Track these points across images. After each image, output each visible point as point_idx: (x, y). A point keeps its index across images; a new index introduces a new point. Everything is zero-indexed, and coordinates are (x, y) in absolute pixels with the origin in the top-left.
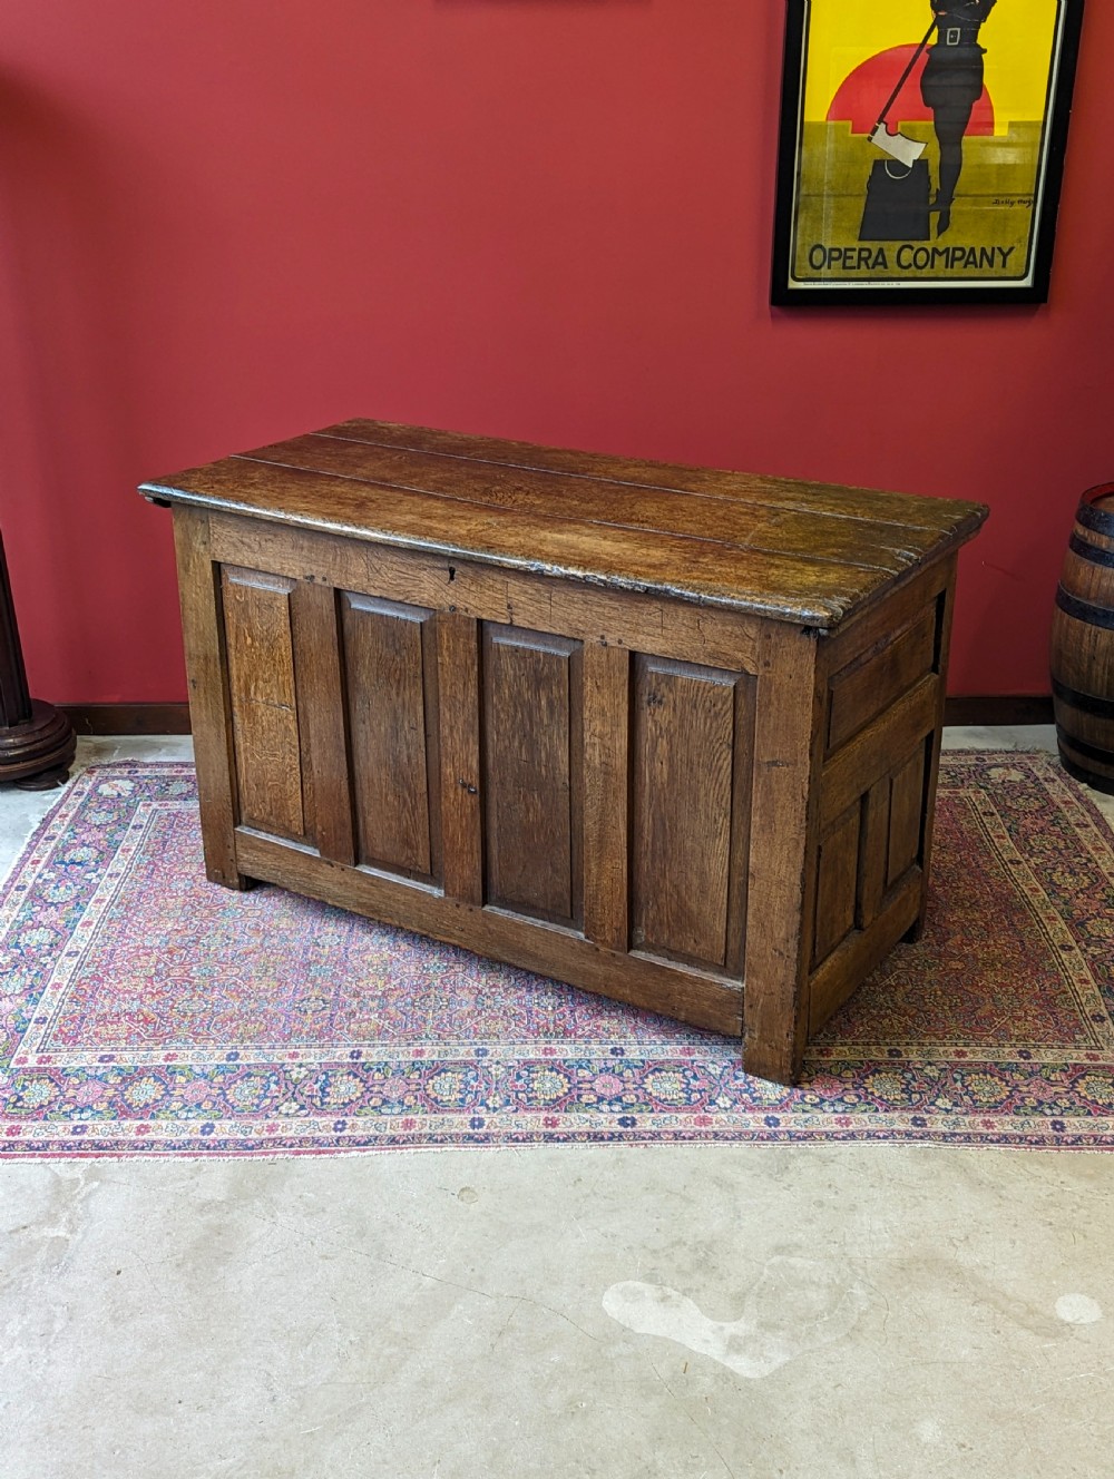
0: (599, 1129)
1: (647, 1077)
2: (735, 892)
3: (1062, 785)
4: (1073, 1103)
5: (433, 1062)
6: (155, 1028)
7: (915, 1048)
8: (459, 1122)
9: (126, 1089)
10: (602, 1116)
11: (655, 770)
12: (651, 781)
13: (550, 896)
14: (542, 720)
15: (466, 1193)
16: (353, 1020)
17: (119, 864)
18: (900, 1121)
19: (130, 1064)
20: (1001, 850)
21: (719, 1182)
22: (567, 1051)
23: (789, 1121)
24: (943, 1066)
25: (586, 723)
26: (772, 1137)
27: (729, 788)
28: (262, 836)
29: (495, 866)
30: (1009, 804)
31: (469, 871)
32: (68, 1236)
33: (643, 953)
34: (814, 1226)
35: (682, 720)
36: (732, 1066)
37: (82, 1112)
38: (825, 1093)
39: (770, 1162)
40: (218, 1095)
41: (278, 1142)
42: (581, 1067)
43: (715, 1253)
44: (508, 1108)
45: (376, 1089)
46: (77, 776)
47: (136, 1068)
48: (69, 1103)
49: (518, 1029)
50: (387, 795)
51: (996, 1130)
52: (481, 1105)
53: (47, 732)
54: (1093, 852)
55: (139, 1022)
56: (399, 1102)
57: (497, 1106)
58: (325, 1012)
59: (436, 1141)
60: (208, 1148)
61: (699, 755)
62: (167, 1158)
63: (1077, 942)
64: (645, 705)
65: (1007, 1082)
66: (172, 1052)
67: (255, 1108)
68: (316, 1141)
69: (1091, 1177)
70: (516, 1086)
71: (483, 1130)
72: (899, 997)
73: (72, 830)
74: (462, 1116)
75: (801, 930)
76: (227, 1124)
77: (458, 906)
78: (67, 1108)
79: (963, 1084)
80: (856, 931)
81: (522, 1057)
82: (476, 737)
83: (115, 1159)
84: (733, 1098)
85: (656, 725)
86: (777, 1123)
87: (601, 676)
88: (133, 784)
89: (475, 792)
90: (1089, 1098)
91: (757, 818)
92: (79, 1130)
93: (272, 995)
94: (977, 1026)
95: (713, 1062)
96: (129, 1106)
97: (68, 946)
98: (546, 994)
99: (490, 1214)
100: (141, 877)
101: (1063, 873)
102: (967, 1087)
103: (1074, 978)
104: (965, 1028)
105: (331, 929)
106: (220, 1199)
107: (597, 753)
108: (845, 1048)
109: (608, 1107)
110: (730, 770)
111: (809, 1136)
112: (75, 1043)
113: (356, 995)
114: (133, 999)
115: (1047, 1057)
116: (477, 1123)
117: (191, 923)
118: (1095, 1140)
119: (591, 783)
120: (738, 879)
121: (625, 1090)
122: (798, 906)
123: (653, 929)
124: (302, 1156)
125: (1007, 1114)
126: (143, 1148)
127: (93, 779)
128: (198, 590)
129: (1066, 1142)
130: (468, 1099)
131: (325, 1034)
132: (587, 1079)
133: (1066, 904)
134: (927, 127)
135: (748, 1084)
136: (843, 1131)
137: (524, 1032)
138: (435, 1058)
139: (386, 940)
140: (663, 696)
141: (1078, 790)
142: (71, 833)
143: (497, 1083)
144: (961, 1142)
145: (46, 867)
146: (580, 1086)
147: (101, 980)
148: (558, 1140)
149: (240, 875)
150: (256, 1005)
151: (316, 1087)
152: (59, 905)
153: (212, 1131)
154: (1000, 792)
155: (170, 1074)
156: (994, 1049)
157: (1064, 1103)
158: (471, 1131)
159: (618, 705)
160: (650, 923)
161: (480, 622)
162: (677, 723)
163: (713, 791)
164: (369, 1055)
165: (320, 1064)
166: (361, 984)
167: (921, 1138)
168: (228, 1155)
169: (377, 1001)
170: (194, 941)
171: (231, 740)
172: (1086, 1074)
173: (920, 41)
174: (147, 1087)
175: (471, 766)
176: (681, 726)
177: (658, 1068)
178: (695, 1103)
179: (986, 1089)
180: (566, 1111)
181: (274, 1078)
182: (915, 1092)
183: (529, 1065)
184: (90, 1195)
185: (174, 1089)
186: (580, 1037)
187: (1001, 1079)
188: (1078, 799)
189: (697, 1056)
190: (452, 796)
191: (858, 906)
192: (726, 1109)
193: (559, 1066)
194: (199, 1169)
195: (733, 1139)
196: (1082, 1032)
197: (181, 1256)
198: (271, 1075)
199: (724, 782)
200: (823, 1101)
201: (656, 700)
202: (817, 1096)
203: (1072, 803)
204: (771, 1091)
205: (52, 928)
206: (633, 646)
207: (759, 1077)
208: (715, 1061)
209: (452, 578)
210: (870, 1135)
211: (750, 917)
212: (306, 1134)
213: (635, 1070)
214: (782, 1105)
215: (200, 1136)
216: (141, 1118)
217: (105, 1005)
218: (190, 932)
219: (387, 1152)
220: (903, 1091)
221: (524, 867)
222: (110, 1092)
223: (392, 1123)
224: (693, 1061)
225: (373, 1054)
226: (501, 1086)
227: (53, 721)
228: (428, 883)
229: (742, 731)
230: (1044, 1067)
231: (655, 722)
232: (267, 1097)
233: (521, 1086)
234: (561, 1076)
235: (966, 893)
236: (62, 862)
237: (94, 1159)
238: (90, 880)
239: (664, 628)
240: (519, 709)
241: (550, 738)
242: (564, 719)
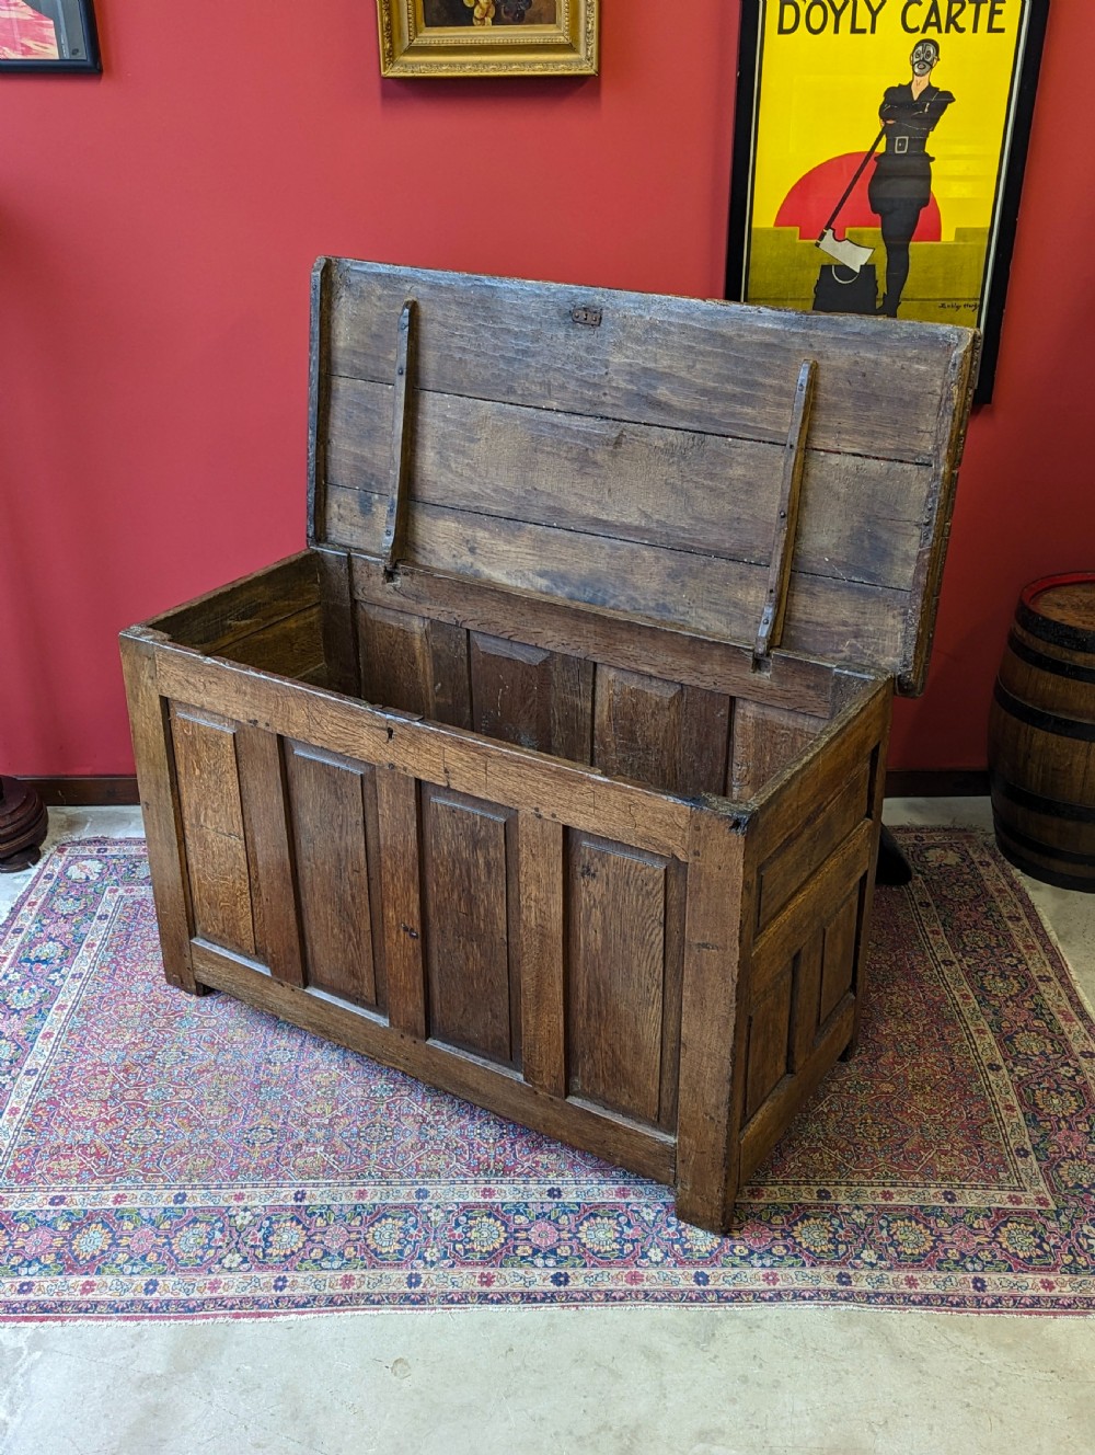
0: (532, 1288)
1: (581, 1224)
2: (668, 1056)
3: (997, 870)
4: (994, 1256)
5: (374, 1205)
6: (105, 1163)
7: (844, 1188)
8: (395, 1280)
9: (75, 1238)
10: (536, 1272)
11: (590, 936)
12: (585, 946)
13: (490, 1039)
14: (479, 879)
15: (399, 1365)
16: (299, 1154)
17: (83, 962)
18: (825, 1277)
19: (80, 1207)
20: (935, 949)
21: (649, 1353)
22: (506, 1193)
23: (720, 1278)
24: (869, 1211)
25: (522, 886)
26: (701, 1298)
27: (661, 962)
28: (217, 949)
29: (437, 1006)
30: (944, 893)
31: (413, 1008)
32: (8, 1419)
33: (580, 1100)
34: (737, 1407)
35: (615, 894)
36: (665, 1210)
37: (29, 1266)
38: (755, 1243)
39: (697, 1328)
40: (164, 1244)
41: (219, 1303)
42: (518, 1212)
43: (639, 1441)
44: (446, 1261)
45: (317, 1238)
46: (48, 856)
47: (85, 1211)
48: (17, 1254)
49: (458, 1165)
50: (332, 928)
51: (918, 1290)
52: (419, 1258)
53: (18, 815)
54: (1025, 951)
55: (91, 1155)
56: (339, 1254)
57: (434, 1259)
58: (273, 1144)
59: (373, 1302)
60: (150, 1310)
61: (632, 929)
62: (109, 1322)
63: (1005, 1060)
64: (579, 875)
65: (932, 1230)
66: (121, 1192)
67: (198, 1261)
68: (256, 1302)
69: (1009, 1347)
70: (454, 1235)
71: (419, 1289)
72: (831, 1125)
73: (40, 921)
74: (400, 1272)
75: (731, 1098)
76: (170, 1280)
77: (402, 1036)
78: (16, 1260)
79: (888, 1231)
80: (789, 1075)
81: (462, 1200)
82: (417, 887)
83: (59, 1323)
84: (665, 1249)
85: (590, 896)
86: (706, 1280)
87: (536, 845)
88: (101, 866)
89: (417, 937)
90: (1011, 1250)
91: (688, 994)
92: (25, 1288)
93: (222, 1123)
94: (906, 1162)
95: (647, 1206)
96: (76, 1258)
97: (28, 1062)
98: (488, 1123)
99: (422, 1392)
100: (103, 978)
101: (994, 976)
102: (892, 1236)
103: (1000, 1103)
104: (893, 1164)
105: (283, 1043)
106: (159, 1372)
107: (533, 915)
108: (776, 1189)
109: (542, 1261)
110: (661, 946)
111: (736, 1297)
112: (28, 1181)
113: (304, 1124)
114: (87, 1128)
115: (970, 1199)
116: (413, 1280)
117: (149, 1034)
118: (1015, 1301)
119: (528, 944)
120: (670, 1045)
121: (559, 1240)
122: (728, 1077)
123: (589, 1079)
124: (242, 1319)
125: (930, 1269)
126: (86, 1311)
127: (64, 858)
128: (147, 721)
129: (986, 1304)
130: (407, 1251)
131: (270, 1171)
132: (523, 1226)
133: (995, 1014)
134: (875, 233)
135: (680, 1232)
136: (770, 1290)
137: (465, 1170)
138: (376, 1200)
139: (335, 1056)
140: (596, 870)
141: (1011, 876)
142: (38, 925)
143: (435, 1232)
144: (884, 1304)
145: (11, 966)
146: (517, 1235)
147: (57, 1105)
148: (492, 1301)
149: (197, 983)
150: (206, 1136)
151: (260, 1235)
152: (22, 1013)
153: (155, 1290)
154: (936, 877)
155: (118, 1219)
156: (920, 1190)
157: (986, 1256)
158: (407, 1290)
159: (553, 874)
160: (586, 1075)
161: (419, 782)
162: (610, 897)
163: (646, 965)
164: (312, 1196)
165: (264, 1207)
166: (309, 1111)
167: (846, 1299)
168: (169, 1318)
169: (324, 1131)
170: (150, 1057)
171: (184, 859)
172: (1008, 1221)
173: (868, 149)
174: (95, 1236)
175: (413, 913)
176: (614, 900)
177: (591, 1212)
178: (628, 1255)
179: (913, 1238)
180: (501, 1266)
181: (219, 1225)
182: (841, 1243)
183: (467, 1209)
184: (33, 1366)
185: (121, 1237)
186: (519, 1175)
187: (926, 1227)
188: (1011, 886)
189: (632, 1199)
190: (395, 937)
191: (790, 1052)
192: (657, 1263)
193: (497, 1210)
194: (140, 1335)
195: (663, 1300)
196: (1006, 1169)
197: (116, 1443)
198: (216, 1221)
199: (657, 956)
200: (752, 1252)
201: (587, 871)
202: (746, 1247)
203: (1005, 891)
204: (702, 1240)
205: (14, 1041)
206: (567, 821)
207: (691, 1224)
208: (648, 1203)
209: (390, 736)
210: (797, 1296)
211: (681, 1082)
212: (247, 1293)
213: (571, 1216)
214: (712, 1258)
215: (143, 1296)
216: (87, 1274)
217: (59, 1136)
218: (146, 1046)
219: (326, 1314)
220: (830, 1241)
221: (465, 1010)
222: (58, 1242)
223: (331, 1280)
224: (628, 1204)
225: (317, 1196)
226: (439, 1236)
227: (24, 803)
228: (373, 1011)
229: (674, 911)
230: (968, 1212)
231: (589, 893)
232: (211, 1247)
233: (460, 1236)
234: (499, 1223)
235: (900, 999)
236: (28, 960)
237: (38, 1324)
238: (54, 981)
239: (596, 808)
240: (457, 865)
241: (488, 896)
242: (502, 880)
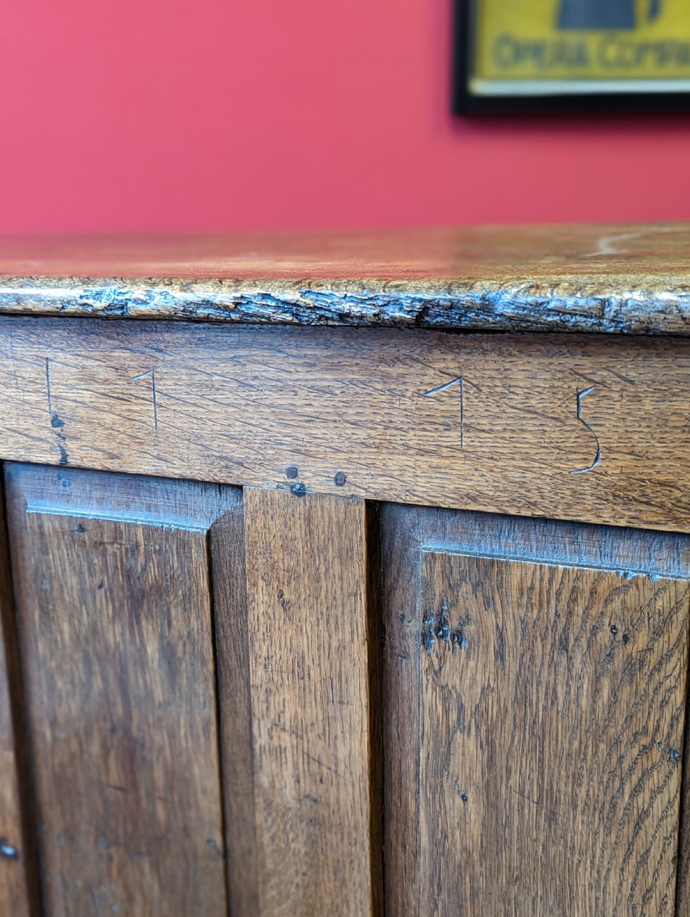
11: (446, 815)
12: (434, 842)
14: (149, 694)
25: (258, 697)
27: (667, 870)
35: (523, 685)
61: (576, 779)
64: (412, 644)
85: (445, 700)
87: (292, 575)
89: (14, 857)
107: (288, 771)
110: (672, 820)
140: (467, 620)
159: (341, 648)
162: (508, 692)
199: (655, 852)
201: (443, 629)
206: (379, 488)
231: (445, 693)
239: (468, 428)
240: (96, 668)
241: (173, 736)
242: (205, 690)
